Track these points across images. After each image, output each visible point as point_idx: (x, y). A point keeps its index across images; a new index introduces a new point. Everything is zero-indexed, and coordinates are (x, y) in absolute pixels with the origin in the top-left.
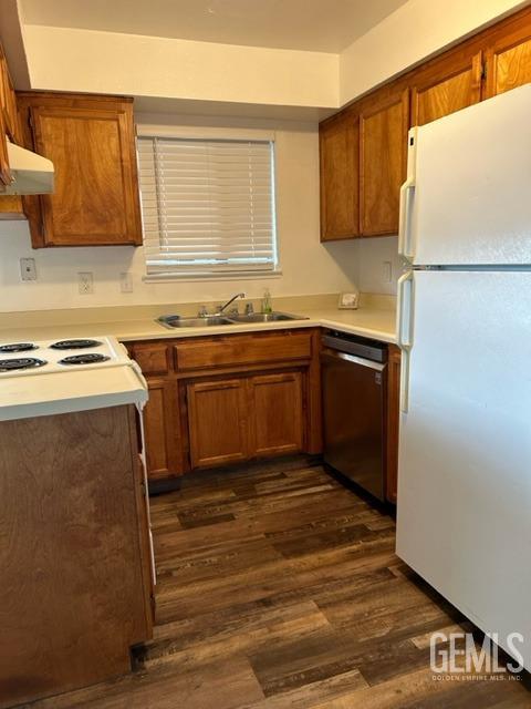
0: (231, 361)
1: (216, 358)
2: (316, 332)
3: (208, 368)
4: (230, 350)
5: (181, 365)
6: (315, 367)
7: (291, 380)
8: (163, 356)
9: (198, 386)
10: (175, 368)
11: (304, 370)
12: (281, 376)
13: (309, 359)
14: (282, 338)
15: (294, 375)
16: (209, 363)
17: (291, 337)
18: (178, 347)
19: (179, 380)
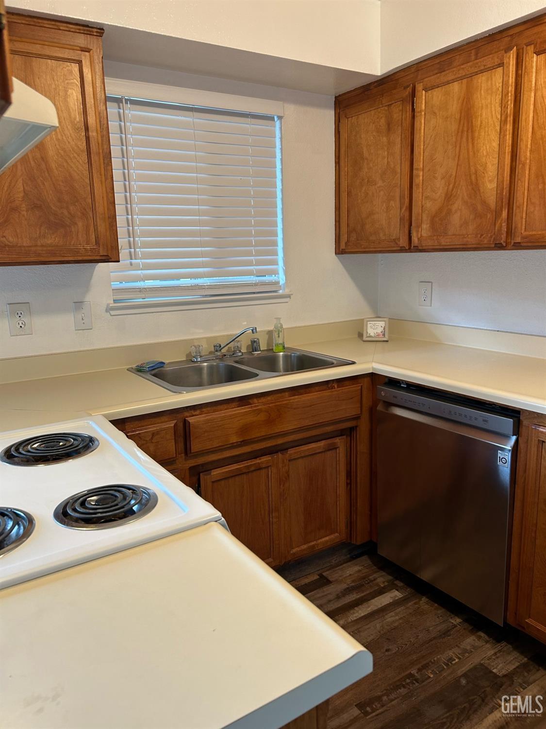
0: (263, 432)
1: (244, 429)
2: (366, 380)
3: (233, 446)
4: (262, 417)
5: (196, 446)
6: (364, 426)
7: (333, 448)
8: (170, 436)
9: (216, 473)
10: (187, 451)
11: (349, 432)
12: (322, 444)
13: (357, 418)
14: (327, 393)
15: (338, 440)
16: (234, 439)
17: (337, 391)
18: (191, 420)
19: (191, 468)
